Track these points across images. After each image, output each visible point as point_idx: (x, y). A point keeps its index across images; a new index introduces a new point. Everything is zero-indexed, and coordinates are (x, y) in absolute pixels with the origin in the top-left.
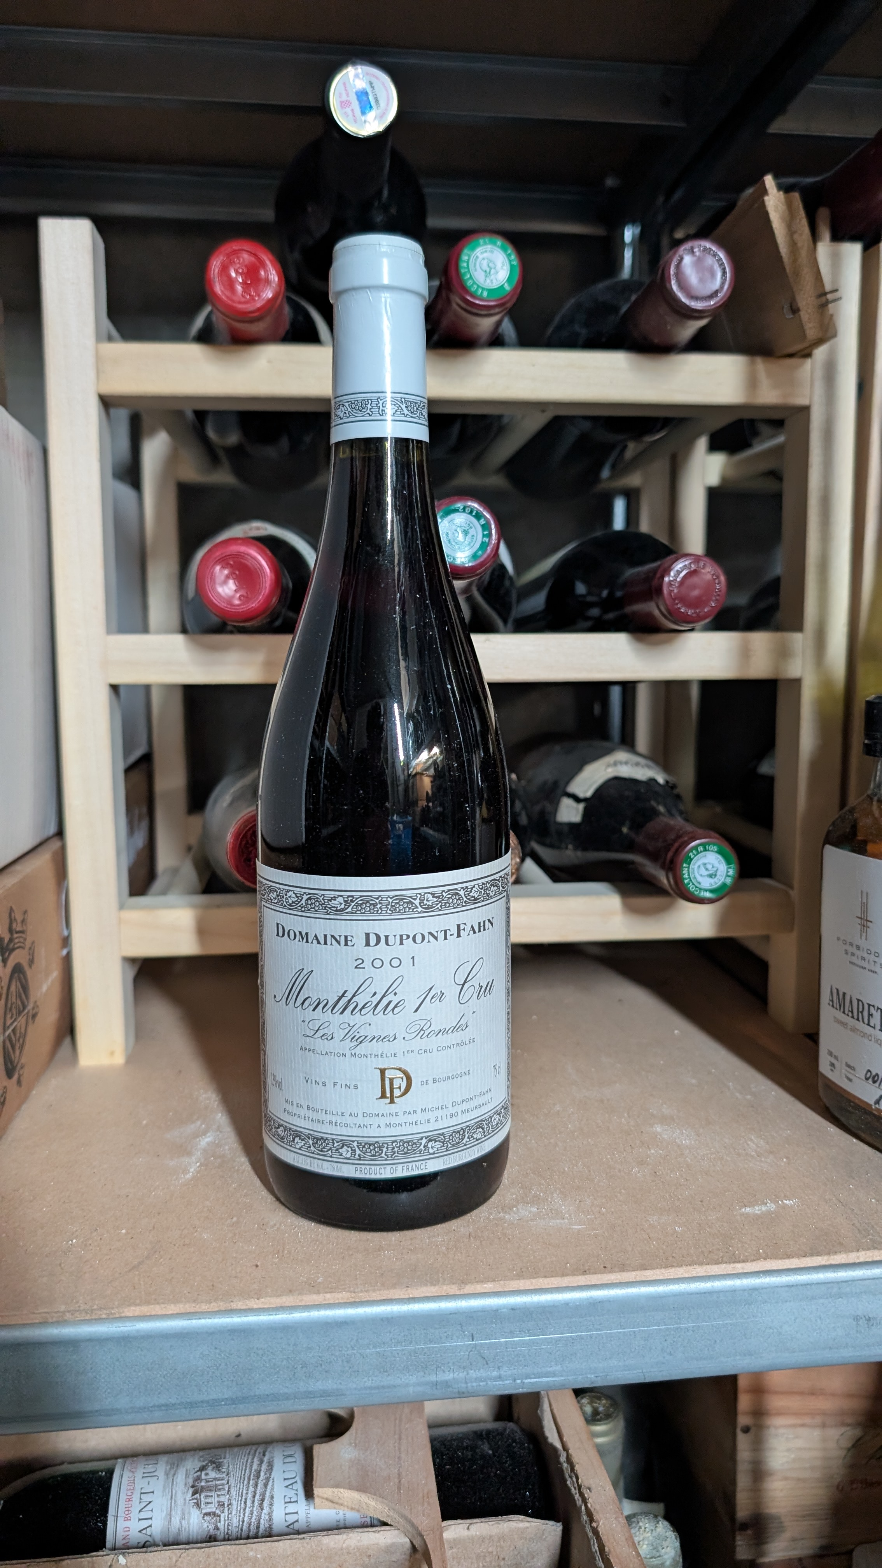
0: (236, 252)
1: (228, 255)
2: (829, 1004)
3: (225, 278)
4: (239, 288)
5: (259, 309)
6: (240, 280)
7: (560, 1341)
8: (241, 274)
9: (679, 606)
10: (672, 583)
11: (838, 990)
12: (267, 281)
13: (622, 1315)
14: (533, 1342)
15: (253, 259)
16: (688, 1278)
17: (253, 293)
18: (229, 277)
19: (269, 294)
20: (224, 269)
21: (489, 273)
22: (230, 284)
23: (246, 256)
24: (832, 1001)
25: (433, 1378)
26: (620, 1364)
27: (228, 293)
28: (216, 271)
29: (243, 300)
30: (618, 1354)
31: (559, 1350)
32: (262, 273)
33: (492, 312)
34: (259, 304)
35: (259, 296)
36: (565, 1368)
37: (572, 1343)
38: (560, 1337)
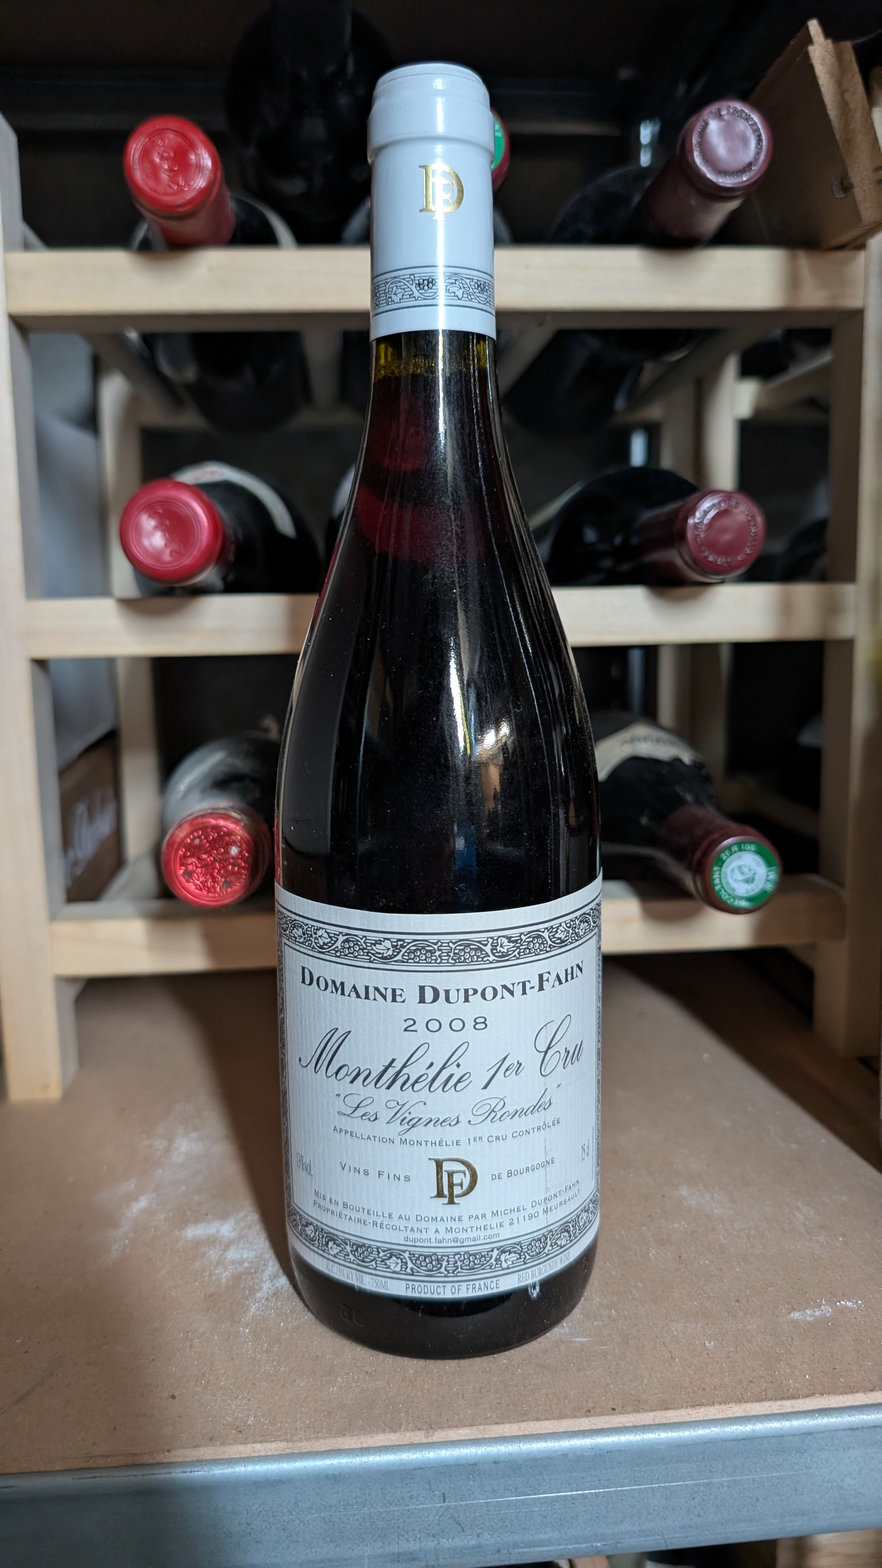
0: (160, 132)
1: (151, 136)
3: (147, 164)
4: (164, 176)
6: (166, 166)
8: (167, 159)
9: (706, 554)
10: (699, 526)
12: (199, 167)
13: (637, 1469)
14: (522, 1502)
15: (180, 140)
16: (723, 1419)
17: (182, 182)
18: (152, 163)
19: (200, 183)
20: (146, 154)
22: (154, 171)
23: (171, 136)
25: (394, 1549)
26: (635, 1528)
27: (152, 183)
28: (137, 157)
29: (169, 191)
30: (632, 1517)
31: (556, 1512)
32: (193, 157)
34: (189, 195)
35: (189, 185)
36: (564, 1535)
37: (573, 1503)
38: (557, 1496)
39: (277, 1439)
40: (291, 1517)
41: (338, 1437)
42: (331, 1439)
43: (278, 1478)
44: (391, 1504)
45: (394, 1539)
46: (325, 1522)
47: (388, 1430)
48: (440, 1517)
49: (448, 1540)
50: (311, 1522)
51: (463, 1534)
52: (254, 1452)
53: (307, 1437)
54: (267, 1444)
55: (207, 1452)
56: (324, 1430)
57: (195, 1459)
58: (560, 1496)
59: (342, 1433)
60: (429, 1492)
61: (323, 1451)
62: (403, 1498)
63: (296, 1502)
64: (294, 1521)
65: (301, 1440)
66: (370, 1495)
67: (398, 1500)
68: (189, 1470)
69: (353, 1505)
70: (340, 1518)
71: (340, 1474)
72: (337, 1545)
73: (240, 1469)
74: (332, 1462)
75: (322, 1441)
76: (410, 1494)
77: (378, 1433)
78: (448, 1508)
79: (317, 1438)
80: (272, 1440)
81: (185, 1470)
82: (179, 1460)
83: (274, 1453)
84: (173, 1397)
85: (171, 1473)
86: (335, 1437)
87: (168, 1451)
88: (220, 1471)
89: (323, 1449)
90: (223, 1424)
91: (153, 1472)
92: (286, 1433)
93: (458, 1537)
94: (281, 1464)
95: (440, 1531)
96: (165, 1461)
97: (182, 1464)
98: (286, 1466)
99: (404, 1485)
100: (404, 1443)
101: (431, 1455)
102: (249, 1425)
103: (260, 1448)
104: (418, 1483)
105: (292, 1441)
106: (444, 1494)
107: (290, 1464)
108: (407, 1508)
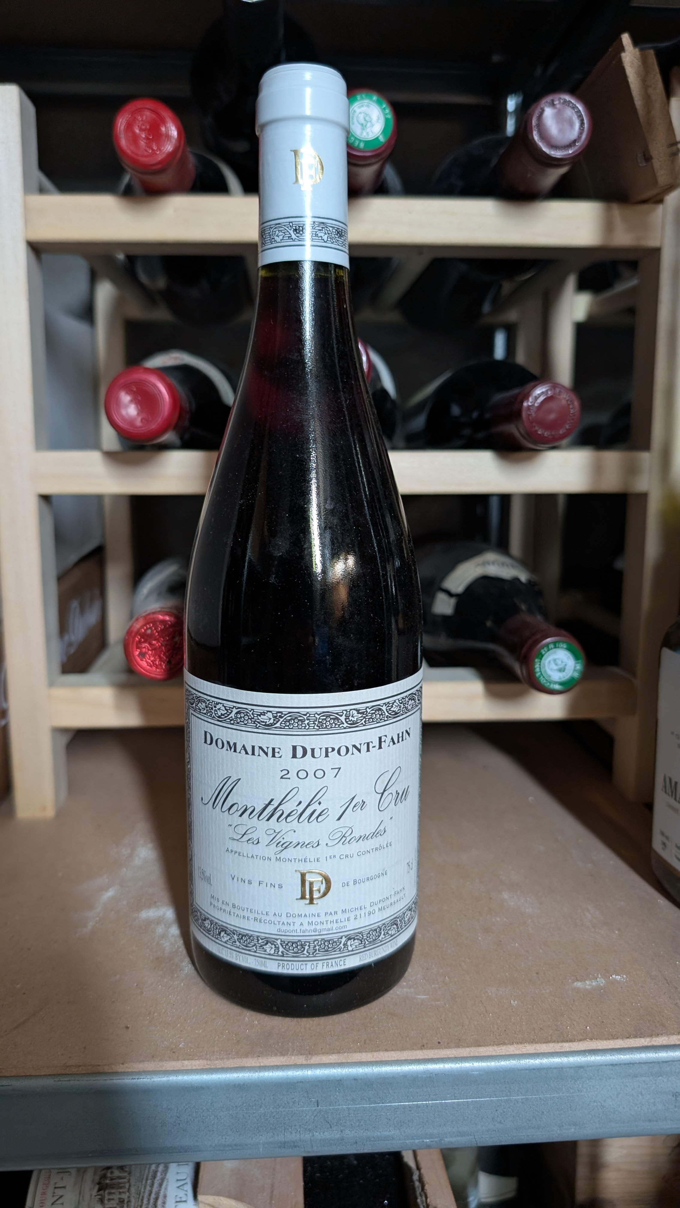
0: (140, 110)
1: (133, 113)
2: (662, 790)
3: (130, 134)
4: (142, 143)
5: (160, 162)
6: (143, 136)
7: (398, 1108)
8: (144, 130)
9: (536, 428)
10: (531, 407)
11: (670, 780)
12: (168, 137)
13: (456, 1088)
14: (375, 1109)
15: (154, 116)
17: (155, 148)
18: (134, 133)
19: (169, 148)
20: (129, 126)
21: (365, 126)
22: (135, 139)
23: (148, 113)
24: (665, 787)
25: (281, 1138)
26: (454, 1130)
27: (133, 148)
28: (122, 127)
29: (146, 153)
30: (452, 1122)
31: (398, 1116)
32: (163, 129)
33: (368, 162)
34: (160, 157)
35: (160, 150)
36: (403, 1133)
37: (410, 1111)
38: (399, 1105)
39: (200, 1058)
40: (208, 1113)
41: (243, 1058)
42: (238, 1060)
43: (200, 1085)
44: (280, 1107)
45: (281, 1132)
46: (232, 1118)
47: (279, 1054)
48: (315, 1117)
49: (320, 1133)
50: (222, 1117)
51: (330, 1129)
52: (183, 1066)
53: (221, 1057)
54: (193, 1061)
55: (150, 1066)
56: (234, 1053)
57: (141, 1070)
58: (401, 1105)
59: (246, 1055)
60: (307, 1099)
61: (233, 1068)
62: (288, 1103)
63: (212, 1103)
64: (210, 1116)
65: (217, 1059)
66: (264, 1099)
67: (285, 1104)
68: (137, 1077)
69: (253, 1106)
70: (243, 1115)
71: (244, 1084)
72: (240, 1134)
73: (173, 1078)
74: (238, 1075)
75: (231, 1060)
76: (293, 1100)
77: (271, 1056)
78: (320, 1111)
79: (228, 1059)
80: (196, 1058)
81: (134, 1077)
82: (130, 1070)
83: (197, 1067)
84: (127, 1028)
85: (124, 1079)
86: (241, 1058)
87: (123, 1064)
88: (159, 1079)
89: (232, 1066)
90: (162, 1047)
91: (112, 1078)
92: (206, 1054)
93: (327, 1131)
94: (202, 1076)
95: (314, 1127)
96: (120, 1070)
97: (132, 1073)
98: (205, 1077)
99: (289, 1093)
100: (290, 1064)
101: (309, 1073)
102: (180, 1048)
103: (188, 1064)
104: (299, 1093)
105: (210, 1060)
106: (318, 1101)
107: (209, 1076)
108: (291, 1109)
